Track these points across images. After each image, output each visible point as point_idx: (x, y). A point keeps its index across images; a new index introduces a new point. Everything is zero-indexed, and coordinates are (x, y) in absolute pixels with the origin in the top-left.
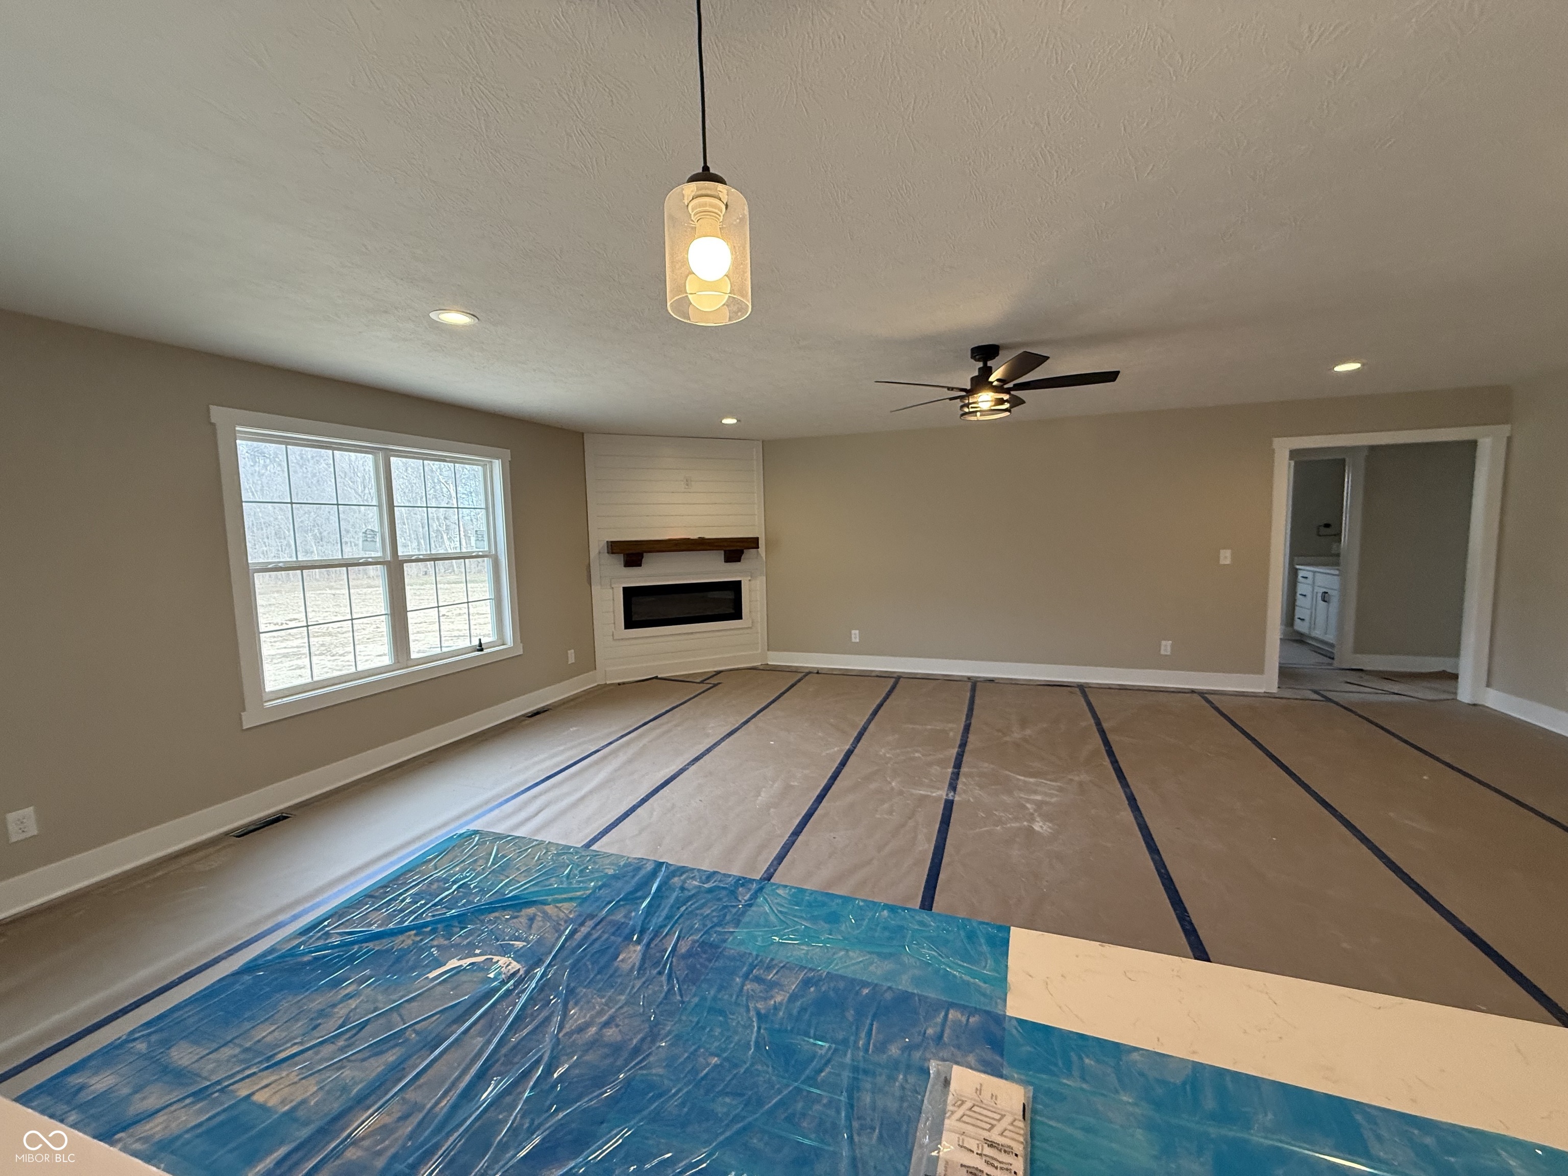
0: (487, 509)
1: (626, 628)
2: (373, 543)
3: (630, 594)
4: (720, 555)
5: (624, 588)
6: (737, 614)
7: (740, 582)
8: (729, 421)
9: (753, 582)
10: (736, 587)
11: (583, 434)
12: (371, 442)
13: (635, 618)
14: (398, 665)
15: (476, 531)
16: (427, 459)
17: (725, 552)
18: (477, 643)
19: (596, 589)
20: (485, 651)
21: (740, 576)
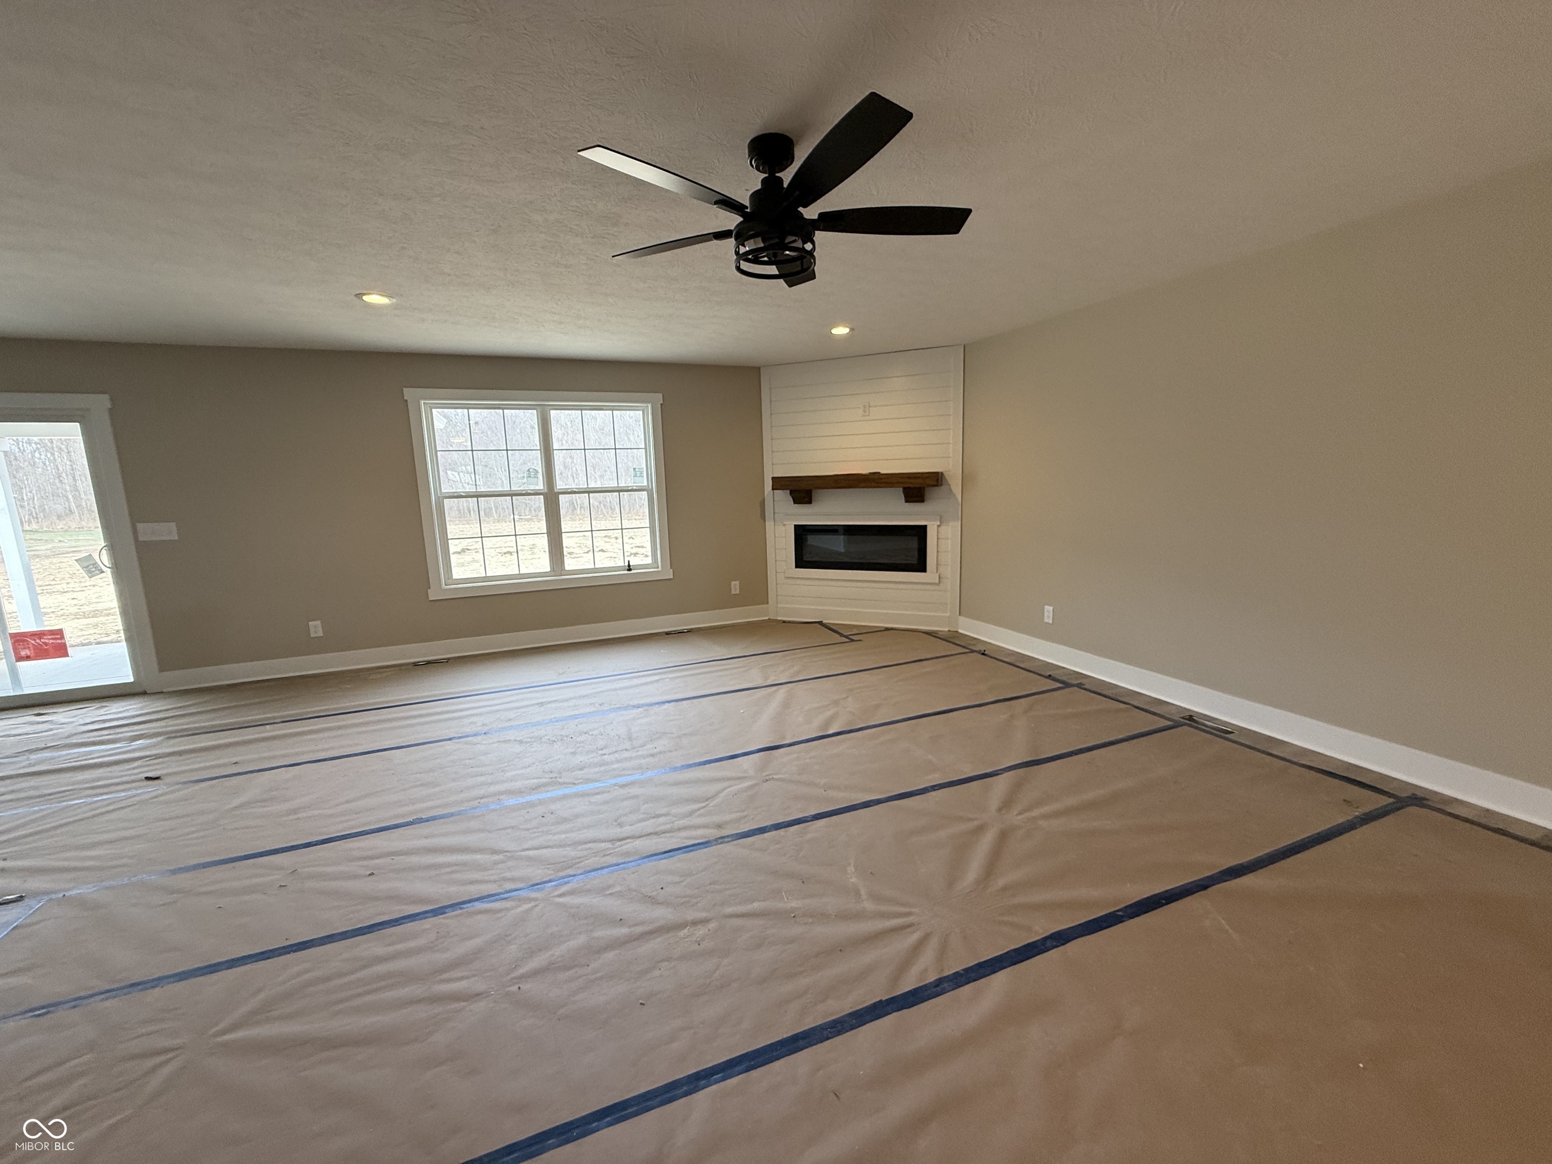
0: (646, 448)
1: (797, 567)
2: (536, 479)
3: (802, 533)
4: (899, 493)
5: (795, 525)
6: (920, 566)
7: (925, 527)
8: (841, 331)
9: (943, 528)
10: (920, 532)
11: (759, 368)
12: (535, 400)
13: (807, 557)
14: (553, 573)
15: (634, 469)
16: (585, 409)
17: (904, 488)
18: (627, 564)
19: (769, 525)
20: (632, 572)
21: (926, 520)
